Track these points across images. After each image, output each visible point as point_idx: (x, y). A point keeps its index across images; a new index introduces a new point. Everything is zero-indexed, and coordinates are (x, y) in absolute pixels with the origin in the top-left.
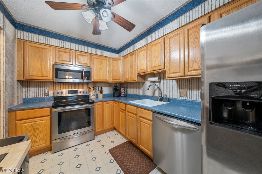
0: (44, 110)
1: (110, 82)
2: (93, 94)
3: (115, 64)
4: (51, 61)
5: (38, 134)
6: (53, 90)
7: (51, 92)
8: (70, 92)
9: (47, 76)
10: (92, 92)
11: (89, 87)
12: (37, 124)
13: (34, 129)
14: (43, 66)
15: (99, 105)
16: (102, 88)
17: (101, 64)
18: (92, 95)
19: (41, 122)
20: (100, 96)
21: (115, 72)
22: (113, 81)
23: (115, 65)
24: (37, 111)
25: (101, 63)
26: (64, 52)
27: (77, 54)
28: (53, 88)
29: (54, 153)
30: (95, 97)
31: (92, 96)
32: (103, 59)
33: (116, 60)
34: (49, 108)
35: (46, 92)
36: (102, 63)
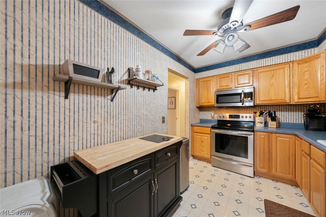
0: (207, 129)
1: (294, 103)
2: (260, 121)
3: (306, 69)
4: (214, 89)
5: (204, 146)
6: (217, 114)
7: (216, 116)
8: (231, 116)
9: (211, 102)
10: (258, 118)
11: (254, 111)
12: (203, 138)
13: (201, 141)
14: (209, 95)
15: (263, 136)
16: (276, 113)
17: (271, 78)
18: (258, 122)
19: (205, 137)
20: (272, 125)
21: (306, 84)
22: (298, 101)
23: (306, 71)
24: (203, 129)
25: (273, 76)
26: (224, 78)
27: (236, 75)
28: (217, 113)
29: (212, 166)
30: (263, 125)
31: (257, 124)
32: (277, 69)
33: (306, 62)
34: (210, 128)
35: (213, 116)
36: (275, 75)
